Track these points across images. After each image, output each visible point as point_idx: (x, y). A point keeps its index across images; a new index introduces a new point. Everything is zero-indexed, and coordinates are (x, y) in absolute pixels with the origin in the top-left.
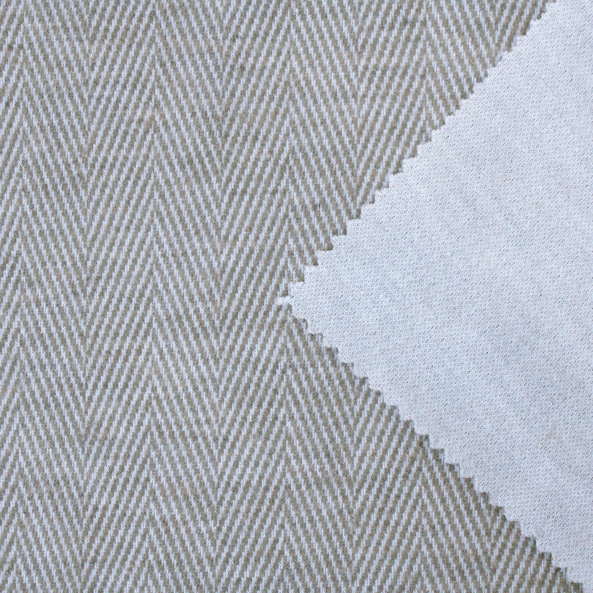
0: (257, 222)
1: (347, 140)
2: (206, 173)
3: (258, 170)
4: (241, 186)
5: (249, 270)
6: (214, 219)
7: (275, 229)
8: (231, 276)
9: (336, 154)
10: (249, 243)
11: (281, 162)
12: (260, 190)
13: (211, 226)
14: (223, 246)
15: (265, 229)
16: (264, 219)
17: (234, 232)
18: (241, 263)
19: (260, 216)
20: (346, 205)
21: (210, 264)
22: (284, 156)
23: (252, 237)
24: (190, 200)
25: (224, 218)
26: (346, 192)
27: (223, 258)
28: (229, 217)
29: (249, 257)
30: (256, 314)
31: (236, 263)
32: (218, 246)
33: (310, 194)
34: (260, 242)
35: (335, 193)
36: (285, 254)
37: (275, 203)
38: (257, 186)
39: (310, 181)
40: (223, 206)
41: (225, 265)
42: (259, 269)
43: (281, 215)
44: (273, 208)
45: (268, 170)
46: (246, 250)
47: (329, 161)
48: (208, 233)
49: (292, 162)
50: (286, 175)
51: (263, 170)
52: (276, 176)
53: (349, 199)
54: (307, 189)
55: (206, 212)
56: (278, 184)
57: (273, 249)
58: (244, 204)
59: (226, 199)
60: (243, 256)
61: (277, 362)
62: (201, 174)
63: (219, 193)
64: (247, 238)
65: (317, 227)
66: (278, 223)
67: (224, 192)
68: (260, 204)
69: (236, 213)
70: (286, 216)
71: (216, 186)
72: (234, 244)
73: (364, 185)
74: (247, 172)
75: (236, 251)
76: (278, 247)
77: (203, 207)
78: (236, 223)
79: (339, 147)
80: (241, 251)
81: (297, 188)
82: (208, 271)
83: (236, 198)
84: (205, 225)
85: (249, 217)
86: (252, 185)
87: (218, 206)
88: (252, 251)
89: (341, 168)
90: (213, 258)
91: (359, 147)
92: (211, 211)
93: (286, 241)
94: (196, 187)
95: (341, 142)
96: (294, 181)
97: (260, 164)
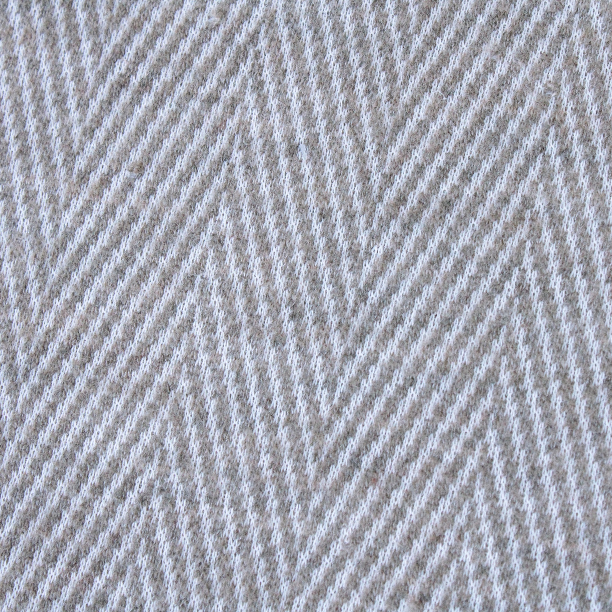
0: (160, 157)
1: (393, 21)
2: (72, 28)
3: (185, 47)
4: (142, 72)
5: (118, 257)
6: (67, 130)
7: (195, 180)
8: (75, 263)
9: (362, 45)
10: (132, 198)
11: (240, 39)
12: (180, 90)
13: (56, 144)
14: (73, 194)
15: (173, 176)
16: (176, 153)
17: (103, 167)
18: (104, 239)
19: (168, 144)
20: (362, 160)
21: (37, 227)
22: (249, 27)
23: (141, 186)
24: (25, 79)
25: (89, 133)
26: (368, 132)
27: (67, 219)
28: (100, 134)
29: (124, 229)
30: (111, 360)
31: (94, 235)
32: (62, 192)
33: (287, 120)
34: (155, 201)
35: (344, 130)
36: (206, 238)
37: (208, 123)
38: (178, 78)
39: (294, 91)
40: (94, 107)
41: (69, 235)
42: (141, 259)
43: (215, 152)
44: (201, 135)
45: (208, 50)
46: (122, 213)
47: (344, 58)
48: (47, 158)
49: (263, 43)
50: (245, 69)
51: (196, 48)
52: (222, 66)
53: (370, 148)
54: (284, 107)
55: (52, 112)
56: (224, 84)
57: (180, 222)
58: (139, 111)
59: (103, 93)
60: (113, 224)
61: (134, 474)
62: (61, 28)
63: (90, 76)
64: (129, 185)
65: (288, 193)
66: (204, 168)
67: (102, 77)
68: (174, 119)
69: (118, 128)
70: (225, 156)
71: (87, 61)
72: (98, 194)
73: (411, 125)
74: (162, 44)
75: (99, 209)
76: (192, 221)
77: (49, 99)
78: (113, 152)
79: (372, 32)
80: (111, 211)
81: (262, 101)
82: (27, 242)
83: (125, 97)
84: (45, 141)
85: (145, 142)
86: (167, 74)
87: (83, 105)
88: (133, 218)
89: (368, 78)
90: (45, 214)
91: (418, 42)
92: (64, 112)
93: (213, 212)
94: (43, 53)
95: (381, 23)
96: (259, 86)
97: (194, 34)
